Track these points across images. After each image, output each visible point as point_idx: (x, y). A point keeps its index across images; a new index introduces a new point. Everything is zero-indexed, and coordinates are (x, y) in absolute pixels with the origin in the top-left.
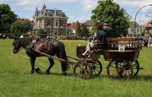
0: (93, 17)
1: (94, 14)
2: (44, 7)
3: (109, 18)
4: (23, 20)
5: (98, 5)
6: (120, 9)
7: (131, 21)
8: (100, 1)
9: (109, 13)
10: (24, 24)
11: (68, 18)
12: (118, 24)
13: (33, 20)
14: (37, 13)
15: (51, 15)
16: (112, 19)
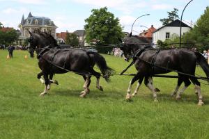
0: (87, 27)
1: (87, 23)
2: (30, 15)
3: (103, 28)
4: (8, 28)
5: (92, 13)
6: (115, 18)
7: (123, 31)
8: (93, 10)
9: (103, 23)
10: (10, 33)
11: (56, 27)
12: (113, 34)
13: (19, 29)
14: (24, 22)
15: (39, 24)
16: (107, 29)
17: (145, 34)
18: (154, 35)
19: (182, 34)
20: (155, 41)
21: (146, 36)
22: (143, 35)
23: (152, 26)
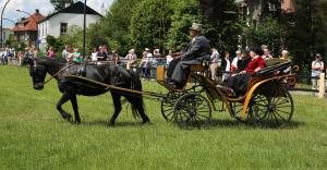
17: (25, 24)
18: (41, 27)
19: (87, 26)
20: (42, 37)
21: (27, 28)
22: (22, 27)
23: (37, 11)
